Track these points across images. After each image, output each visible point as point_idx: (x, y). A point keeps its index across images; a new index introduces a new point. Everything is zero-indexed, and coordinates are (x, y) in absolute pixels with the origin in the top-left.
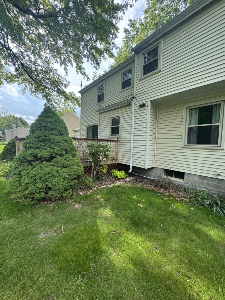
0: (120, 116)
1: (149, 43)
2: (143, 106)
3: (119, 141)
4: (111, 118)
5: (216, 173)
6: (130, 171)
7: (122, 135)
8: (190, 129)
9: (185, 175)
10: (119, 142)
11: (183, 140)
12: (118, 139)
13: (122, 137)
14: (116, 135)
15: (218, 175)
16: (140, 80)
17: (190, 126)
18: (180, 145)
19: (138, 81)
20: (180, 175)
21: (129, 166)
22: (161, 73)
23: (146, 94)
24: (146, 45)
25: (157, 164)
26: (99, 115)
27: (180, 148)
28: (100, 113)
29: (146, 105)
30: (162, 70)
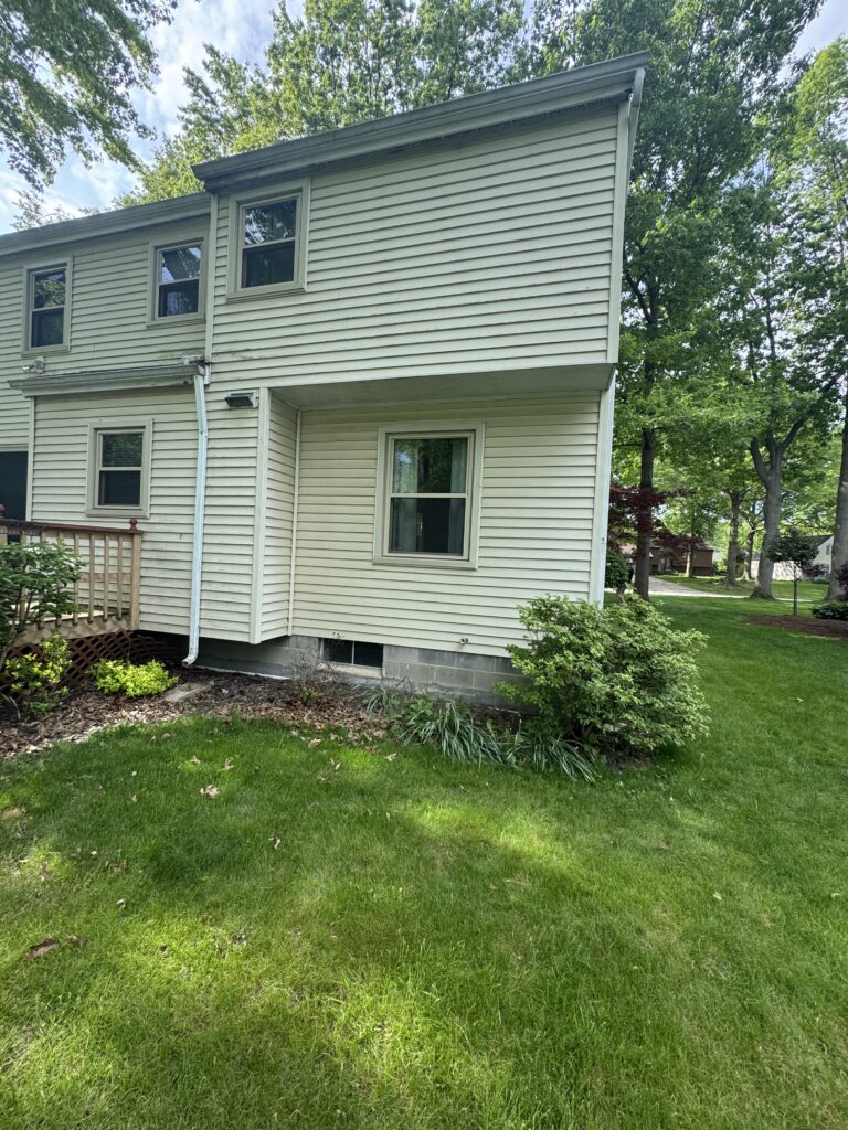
0: (143, 427)
1: (262, 173)
2: (239, 402)
3: (141, 533)
4: (96, 429)
5: (458, 638)
6: (191, 659)
7: (155, 510)
8: (396, 504)
9: (385, 651)
10: (137, 539)
11: (377, 539)
12: (133, 523)
13: (154, 519)
14: (129, 510)
15: (465, 642)
16: (230, 302)
17: (394, 495)
18: (369, 557)
19: (222, 301)
20: (370, 654)
21: (185, 639)
22: (305, 299)
23: (251, 359)
24: (252, 175)
25: (298, 623)
26: (30, 404)
27: (368, 565)
28: (36, 398)
29: (253, 399)
30: (308, 289)
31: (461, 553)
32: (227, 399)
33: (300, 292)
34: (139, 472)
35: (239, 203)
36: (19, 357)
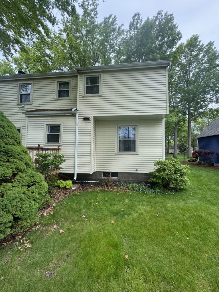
0: (61, 124)
2: (86, 119)
3: (60, 149)
4: (46, 124)
5: (136, 170)
7: (63, 144)
8: (120, 141)
9: (118, 174)
10: (60, 150)
11: (116, 149)
12: (59, 147)
13: (63, 146)
14: (57, 144)
15: (137, 170)
16: (83, 97)
17: (120, 139)
18: (114, 153)
19: (81, 97)
20: (114, 174)
22: (102, 98)
25: (97, 168)
26: (27, 118)
27: (114, 155)
28: (28, 116)
29: (90, 119)
30: (102, 95)
31: (135, 151)
32: (84, 118)
33: (101, 96)
34: (59, 135)
35: (85, 76)
36: (16, 105)
